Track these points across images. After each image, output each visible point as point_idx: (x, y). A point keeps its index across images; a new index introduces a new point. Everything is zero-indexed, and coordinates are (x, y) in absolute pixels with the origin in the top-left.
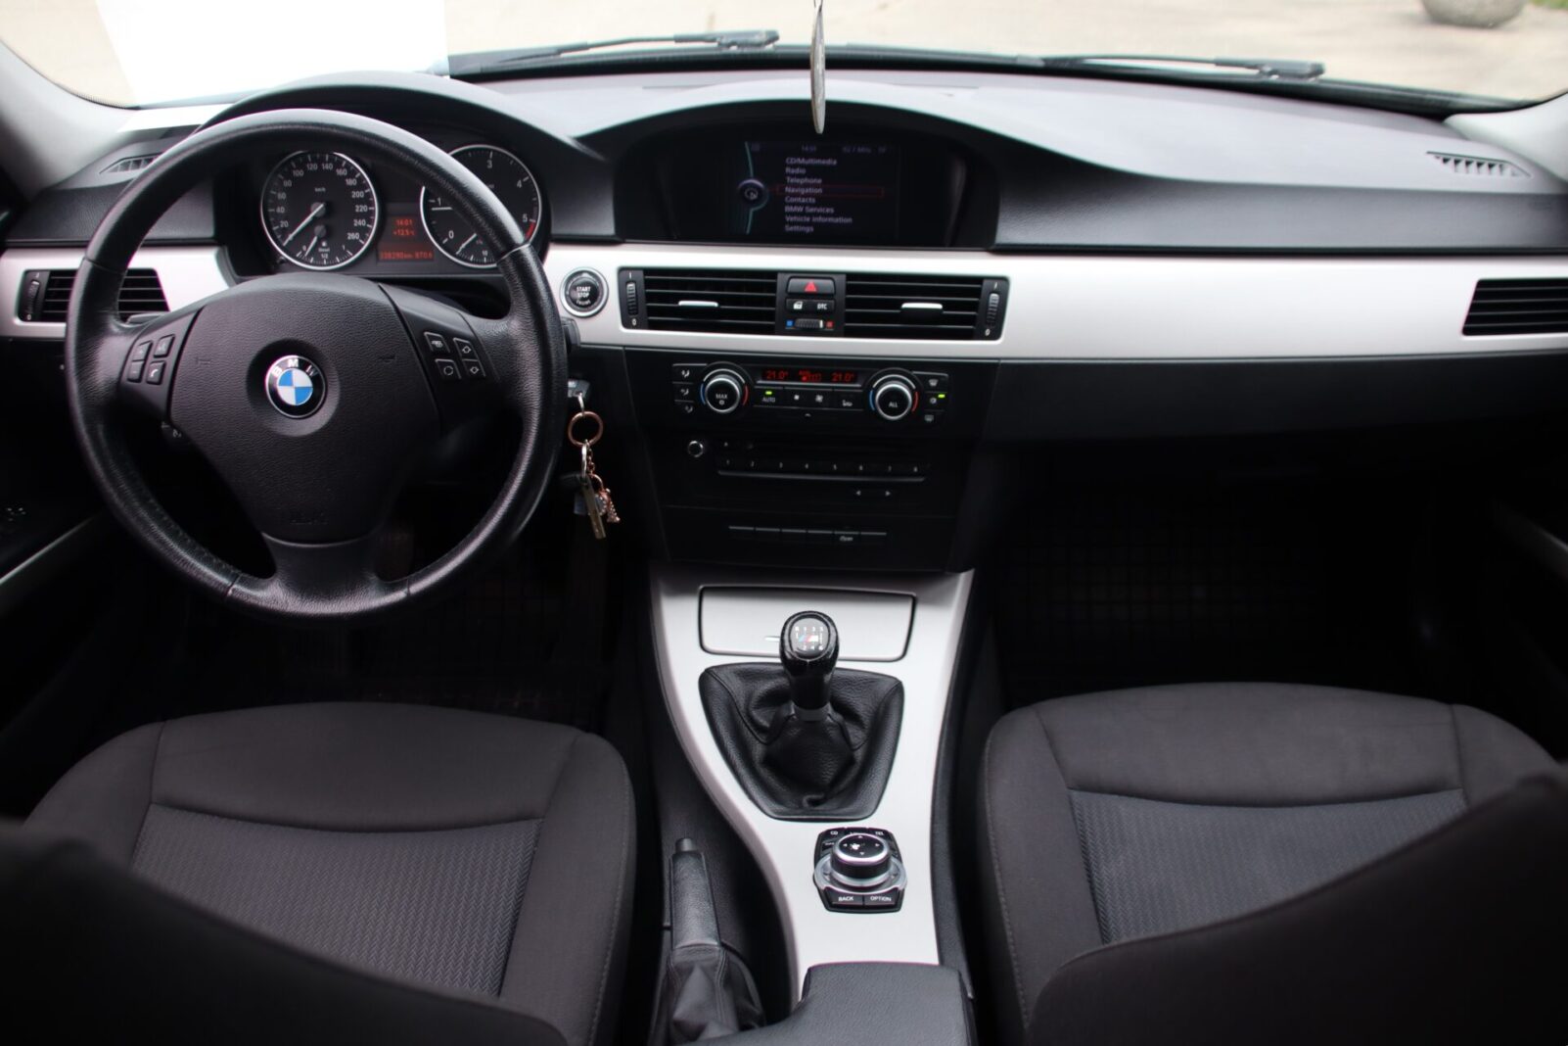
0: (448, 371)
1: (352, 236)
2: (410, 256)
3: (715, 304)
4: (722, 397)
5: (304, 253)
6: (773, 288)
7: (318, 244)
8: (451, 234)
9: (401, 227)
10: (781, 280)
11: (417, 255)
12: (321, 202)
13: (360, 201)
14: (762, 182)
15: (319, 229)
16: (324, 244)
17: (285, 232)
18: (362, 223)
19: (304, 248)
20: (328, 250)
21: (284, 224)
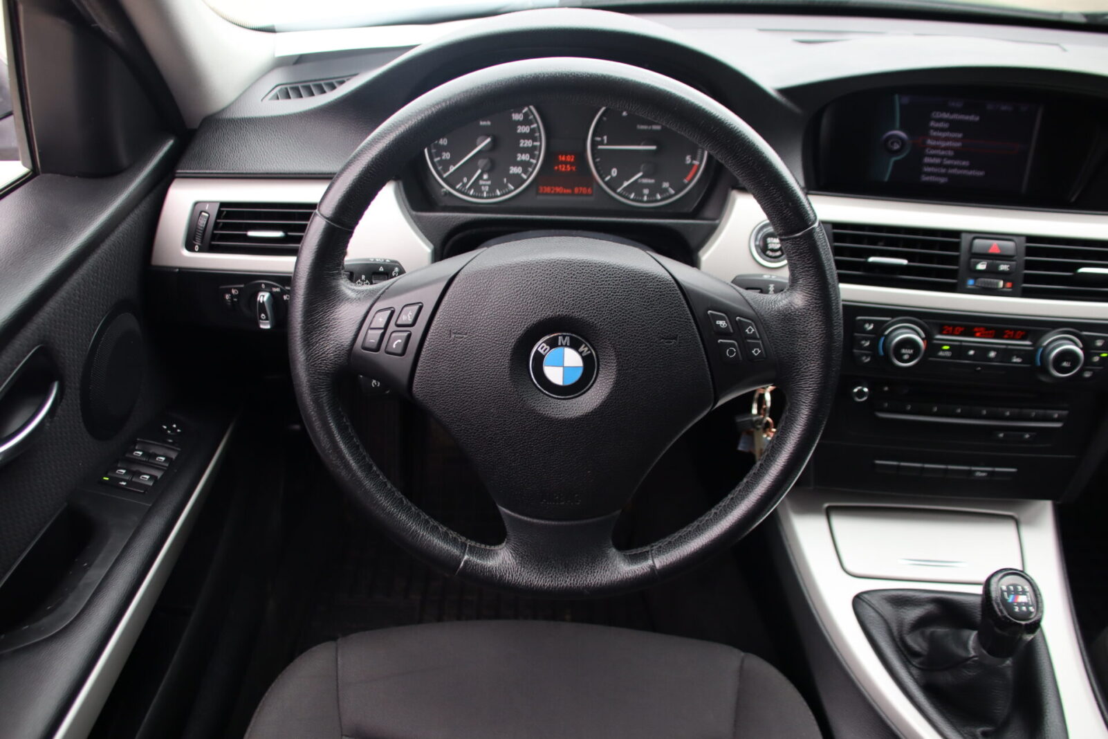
0: (731, 352)
1: (515, 170)
2: (569, 191)
3: (905, 262)
4: (907, 352)
5: (464, 185)
6: (956, 246)
7: (480, 177)
8: (614, 172)
9: (562, 163)
10: (965, 240)
11: (576, 190)
12: (488, 136)
13: (525, 136)
14: (907, 133)
15: (482, 162)
16: (485, 177)
17: (446, 164)
18: (525, 157)
19: (465, 180)
20: (489, 183)
21: (446, 156)
